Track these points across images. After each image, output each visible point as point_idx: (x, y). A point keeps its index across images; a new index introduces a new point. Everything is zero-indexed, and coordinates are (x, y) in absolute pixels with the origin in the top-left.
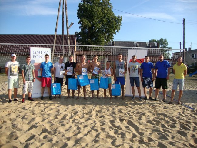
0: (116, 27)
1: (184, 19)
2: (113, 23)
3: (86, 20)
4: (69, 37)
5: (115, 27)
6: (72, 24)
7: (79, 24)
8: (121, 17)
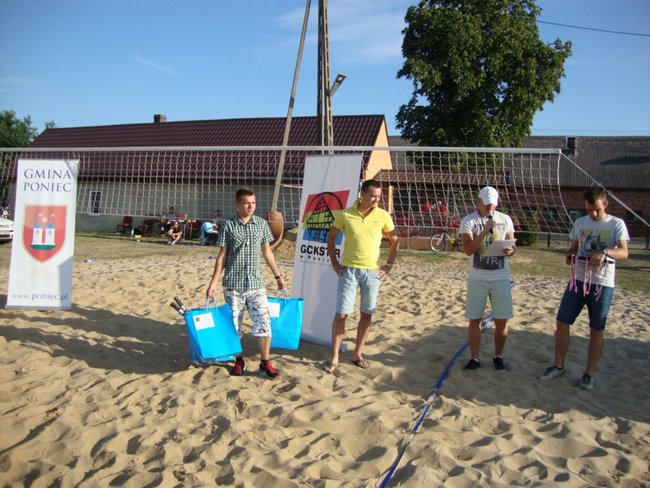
0: (538, 84)
2: (526, 68)
3: (423, 63)
4: (330, 124)
5: (533, 84)
6: (340, 80)
7: (404, 77)
8: (568, 45)
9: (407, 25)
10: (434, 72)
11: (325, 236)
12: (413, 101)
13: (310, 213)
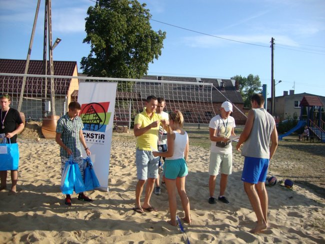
1: (273, 39)
2: (146, 42)
3: (97, 36)
5: (150, 50)
6: (58, 41)
7: (86, 43)
8: (165, 33)
9: (88, 16)
10: (102, 41)
11: (94, 127)
12: (90, 55)
13: (83, 115)
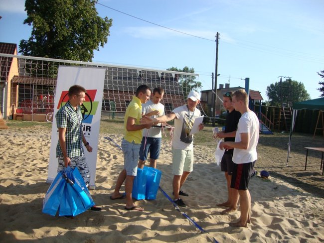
0: (98, 37)
1: (218, 34)
2: (93, 29)
3: (40, 17)
7: (27, 24)
8: (111, 20)
